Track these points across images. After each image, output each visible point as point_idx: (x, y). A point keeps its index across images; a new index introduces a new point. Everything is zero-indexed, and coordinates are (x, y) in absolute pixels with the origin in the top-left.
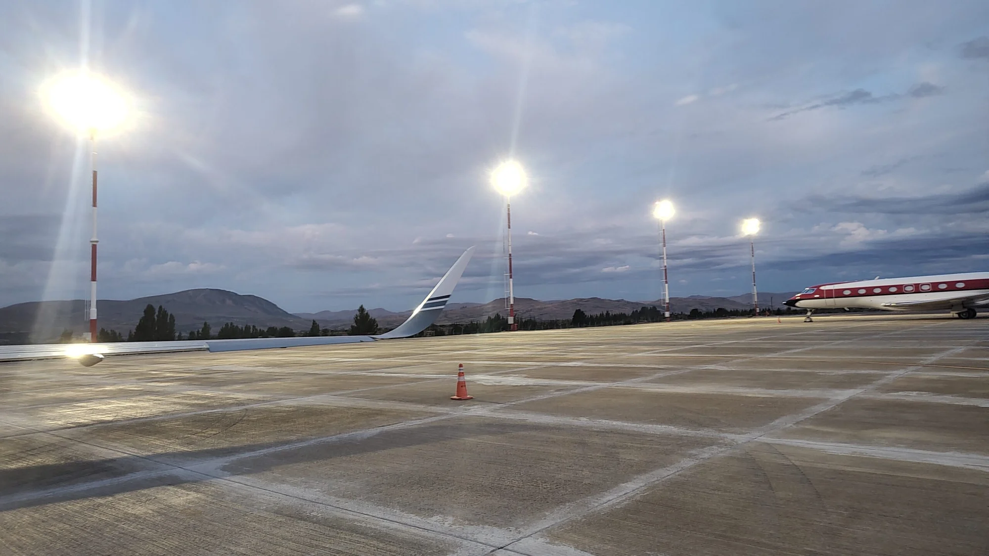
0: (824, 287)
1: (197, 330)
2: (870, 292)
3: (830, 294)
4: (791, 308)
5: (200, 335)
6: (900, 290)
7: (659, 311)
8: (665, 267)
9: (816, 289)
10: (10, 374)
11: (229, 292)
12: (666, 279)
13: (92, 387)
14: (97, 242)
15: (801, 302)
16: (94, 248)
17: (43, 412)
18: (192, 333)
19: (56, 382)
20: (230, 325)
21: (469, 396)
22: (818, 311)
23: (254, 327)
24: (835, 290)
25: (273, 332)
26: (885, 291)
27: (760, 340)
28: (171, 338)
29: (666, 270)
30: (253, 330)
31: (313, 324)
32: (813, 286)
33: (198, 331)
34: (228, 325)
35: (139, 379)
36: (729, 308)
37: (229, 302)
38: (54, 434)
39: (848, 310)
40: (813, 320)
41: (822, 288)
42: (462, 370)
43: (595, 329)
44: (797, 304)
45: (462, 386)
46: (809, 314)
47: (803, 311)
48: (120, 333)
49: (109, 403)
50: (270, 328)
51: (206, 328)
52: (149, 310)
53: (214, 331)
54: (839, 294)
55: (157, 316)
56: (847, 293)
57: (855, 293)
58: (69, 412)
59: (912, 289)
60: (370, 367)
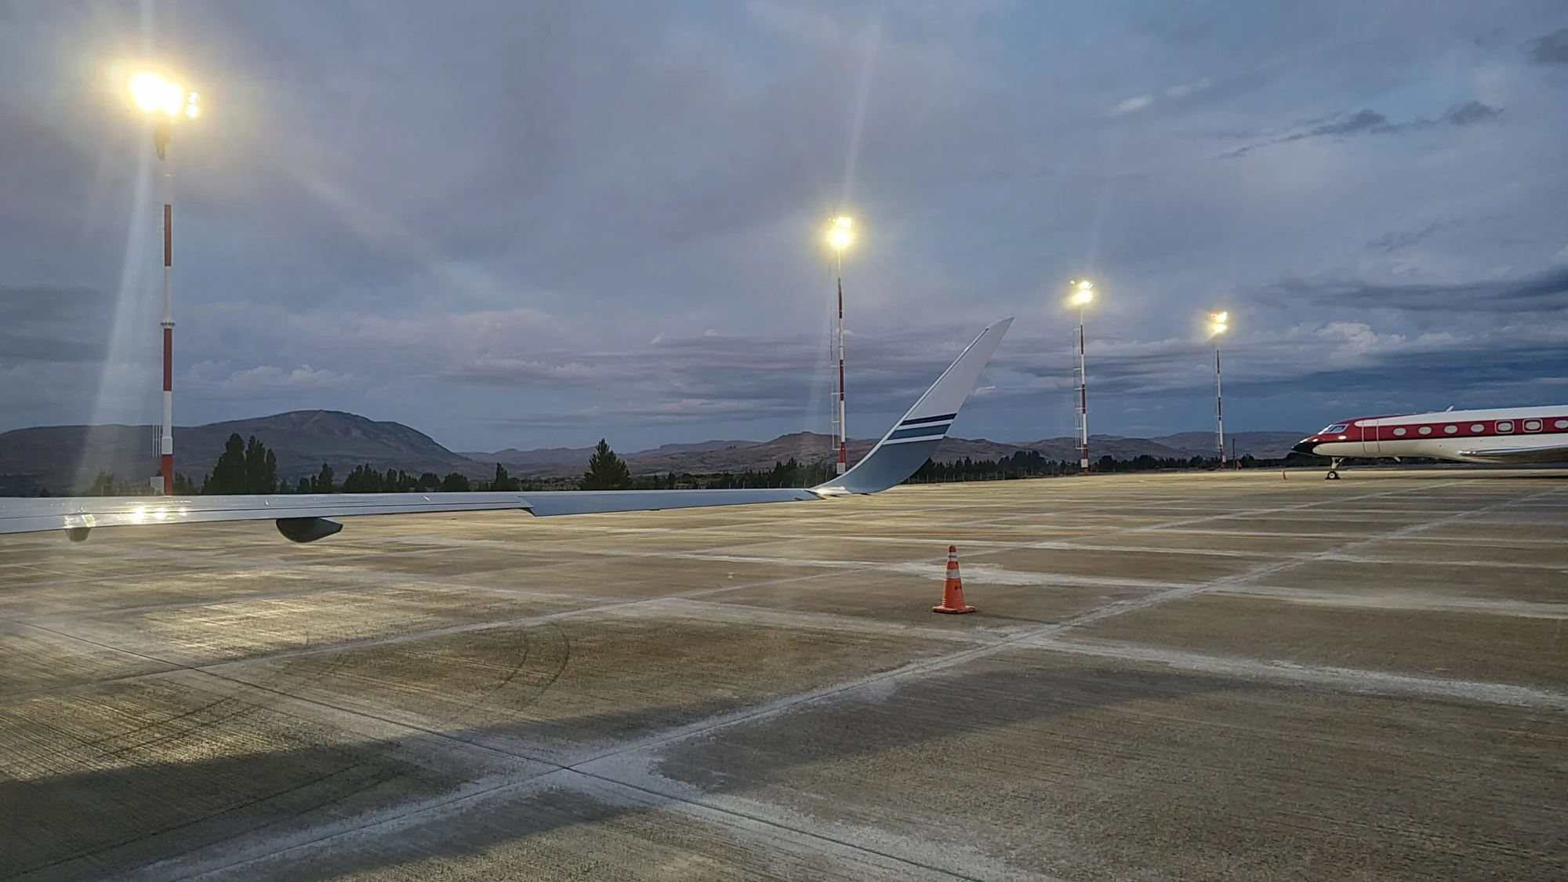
0: (1361, 422)
1: (311, 476)
2: (1438, 431)
3: (1371, 434)
4: (1303, 456)
5: (317, 484)
6: (1490, 429)
7: (1042, 458)
8: (1083, 386)
9: (1347, 425)
10: (47, 546)
11: (357, 416)
12: (1084, 406)
13: (212, 572)
14: (173, 324)
15: (1322, 446)
16: (168, 333)
17: (156, 623)
18: (304, 481)
19: (139, 561)
20: (364, 469)
21: (967, 607)
22: (1349, 462)
23: (402, 472)
24: (1380, 427)
25: (428, 483)
26: (1464, 430)
27: (1314, 507)
28: (268, 489)
29: (1083, 391)
30: (401, 478)
31: (498, 469)
32: (1345, 420)
33: (313, 478)
34: (362, 469)
35: (286, 559)
36: (1156, 455)
37: (356, 433)
38: (212, 671)
39: (1398, 460)
40: (1339, 476)
41: (1358, 424)
42: (955, 557)
43: (981, 486)
44: (1316, 450)
45: (956, 588)
46: (1334, 466)
47: (1324, 461)
48: (190, 479)
49: (270, 607)
50: (425, 476)
51: (327, 472)
52: (234, 442)
53: (340, 478)
54: (1387, 433)
55: (247, 452)
56: (1401, 432)
57: (1413, 432)
58: (205, 622)
59: (1510, 428)
60: (689, 545)
